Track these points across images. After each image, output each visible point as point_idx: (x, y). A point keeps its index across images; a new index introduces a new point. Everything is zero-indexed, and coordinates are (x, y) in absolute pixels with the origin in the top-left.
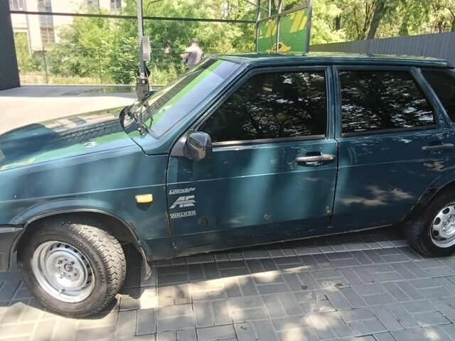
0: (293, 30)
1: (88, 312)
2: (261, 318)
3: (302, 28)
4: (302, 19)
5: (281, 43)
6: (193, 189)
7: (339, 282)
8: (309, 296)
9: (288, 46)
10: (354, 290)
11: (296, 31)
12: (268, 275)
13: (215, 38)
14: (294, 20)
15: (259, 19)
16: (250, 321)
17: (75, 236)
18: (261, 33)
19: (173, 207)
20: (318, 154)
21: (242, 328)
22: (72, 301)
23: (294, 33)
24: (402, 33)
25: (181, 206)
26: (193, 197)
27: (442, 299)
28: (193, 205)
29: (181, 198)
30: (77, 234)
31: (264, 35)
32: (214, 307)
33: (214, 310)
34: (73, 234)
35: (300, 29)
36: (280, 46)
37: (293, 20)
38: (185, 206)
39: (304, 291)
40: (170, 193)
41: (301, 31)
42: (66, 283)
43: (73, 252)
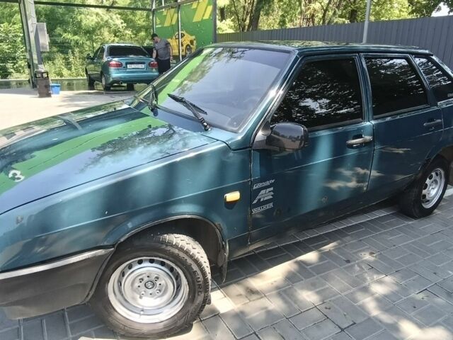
0: (197, 19)
1: (179, 327)
2: (334, 296)
3: (207, 17)
4: (206, 8)
5: (184, 32)
6: (273, 181)
7: (370, 251)
8: (357, 268)
9: (192, 35)
10: (386, 255)
11: (200, 20)
12: (311, 257)
13: (99, 26)
14: (197, 8)
15: (154, 7)
16: (328, 300)
17: (169, 248)
18: (158, 21)
19: (255, 202)
20: (360, 136)
21: (326, 308)
22: (157, 321)
23: (199, 22)
24: (281, 23)
25: (262, 200)
26: (272, 189)
27: (449, 250)
28: (271, 197)
29: (263, 192)
30: (172, 246)
31: (162, 23)
32: (288, 295)
33: (290, 298)
34: (167, 245)
35: (204, 18)
36: (183, 36)
37: (195, 9)
38: (266, 199)
39: (349, 264)
40: (255, 188)
41: (205, 20)
42: (148, 302)
43: (160, 267)
